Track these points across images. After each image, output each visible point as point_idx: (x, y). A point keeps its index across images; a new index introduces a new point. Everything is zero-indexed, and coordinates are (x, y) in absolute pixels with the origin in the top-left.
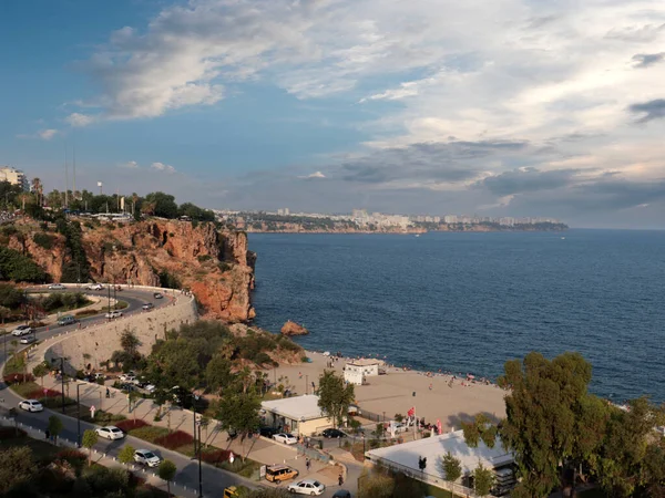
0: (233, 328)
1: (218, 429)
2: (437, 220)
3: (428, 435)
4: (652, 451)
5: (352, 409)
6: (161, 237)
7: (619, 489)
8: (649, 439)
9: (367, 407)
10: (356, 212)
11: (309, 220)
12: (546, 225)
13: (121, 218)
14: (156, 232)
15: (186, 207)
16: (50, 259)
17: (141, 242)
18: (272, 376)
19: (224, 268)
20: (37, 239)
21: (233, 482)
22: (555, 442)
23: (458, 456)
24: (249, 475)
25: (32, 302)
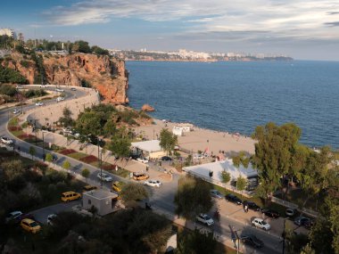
0: (118, 107)
1: (110, 155)
2: (223, 55)
3: (214, 161)
4: (331, 172)
5: (176, 147)
6: (82, 63)
7: (311, 190)
8: (329, 166)
9: (183, 147)
10: (181, 51)
11: (156, 55)
12: (281, 58)
13: (62, 53)
14: (80, 60)
15: (94, 48)
16: (28, 73)
17: (72, 65)
18: (137, 130)
19: (114, 78)
20: (22, 63)
21: (117, 180)
22: (280, 166)
23: (229, 171)
24: (125, 176)
25: (20, 93)
